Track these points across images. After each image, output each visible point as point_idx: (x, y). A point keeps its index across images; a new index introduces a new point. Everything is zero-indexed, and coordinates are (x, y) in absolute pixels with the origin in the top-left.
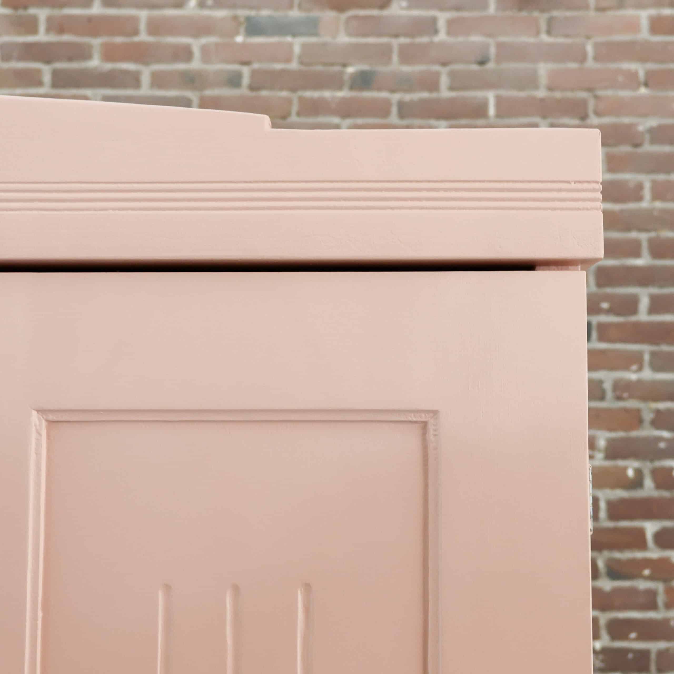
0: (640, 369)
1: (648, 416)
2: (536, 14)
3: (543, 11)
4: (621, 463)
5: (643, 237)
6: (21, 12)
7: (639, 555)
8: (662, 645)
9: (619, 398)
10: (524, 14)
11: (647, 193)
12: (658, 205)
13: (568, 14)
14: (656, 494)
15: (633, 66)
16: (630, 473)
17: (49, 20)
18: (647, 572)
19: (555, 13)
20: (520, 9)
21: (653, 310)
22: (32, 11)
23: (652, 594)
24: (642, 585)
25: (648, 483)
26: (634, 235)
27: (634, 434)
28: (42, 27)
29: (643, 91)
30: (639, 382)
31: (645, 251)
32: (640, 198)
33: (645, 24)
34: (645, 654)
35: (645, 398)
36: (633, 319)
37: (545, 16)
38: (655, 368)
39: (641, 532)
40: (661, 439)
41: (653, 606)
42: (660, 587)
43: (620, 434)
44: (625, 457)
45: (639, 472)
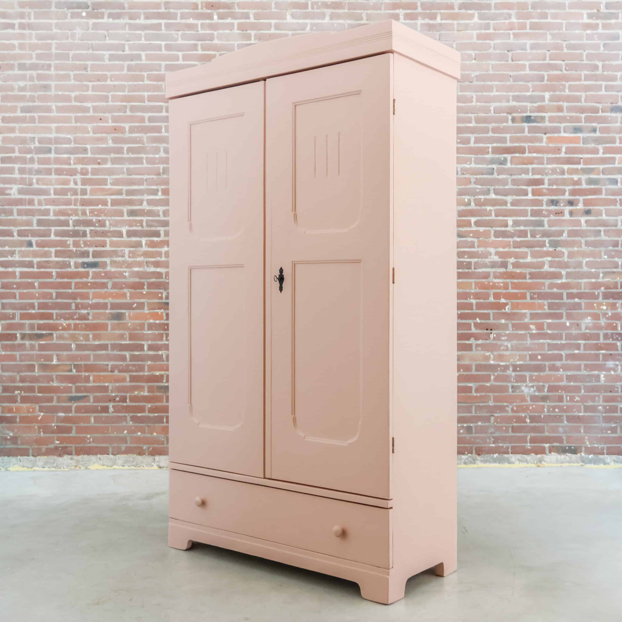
0: (471, 163)
1: (473, 180)
2: (435, 32)
3: (437, 31)
4: (463, 197)
5: (473, 116)
6: (245, 32)
7: (469, 229)
8: (476, 260)
9: (463, 174)
10: (431, 32)
11: (474, 99)
12: (478, 104)
13: (447, 32)
14: (475, 208)
15: (470, 52)
16: (466, 200)
17: (255, 35)
18: (471, 235)
19: (442, 32)
20: (429, 31)
21: (475, 142)
22: (249, 32)
23: (474, 242)
24: (469, 239)
25: (473, 204)
26: (469, 115)
27: (468, 187)
28: (253, 38)
29: (474, 61)
30: (470, 168)
31: (473, 121)
32: (472, 102)
33: (475, 36)
34: (470, 263)
35: (472, 174)
36: (469, 145)
37: (439, 33)
38: (476, 163)
39: (470, 221)
40: (477, 188)
41: (473, 247)
42: (476, 240)
43: (464, 187)
44: (465, 195)
45: (469, 200)
